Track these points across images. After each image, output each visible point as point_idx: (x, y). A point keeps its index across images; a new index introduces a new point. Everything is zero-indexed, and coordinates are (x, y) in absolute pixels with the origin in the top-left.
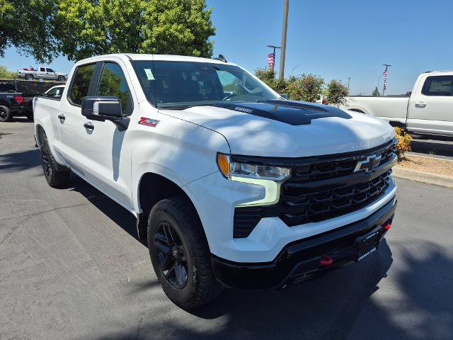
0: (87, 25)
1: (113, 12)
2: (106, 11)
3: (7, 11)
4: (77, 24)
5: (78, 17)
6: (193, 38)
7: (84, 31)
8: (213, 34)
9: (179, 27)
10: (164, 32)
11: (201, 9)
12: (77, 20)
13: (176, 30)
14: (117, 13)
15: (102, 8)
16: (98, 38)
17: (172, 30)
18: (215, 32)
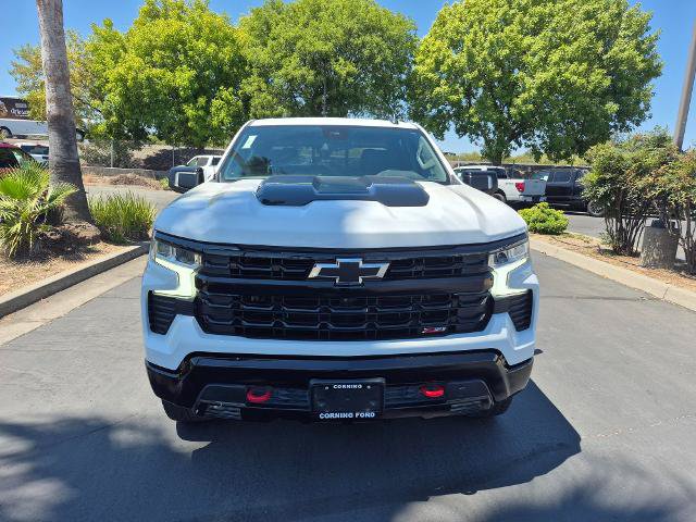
0: (442, 82)
1: (479, 59)
2: (471, 57)
3: (349, 74)
4: (430, 80)
5: (433, 71)
6: (607, 83)
7: (437, 89)
8: (657, 74)
9: (581, 69)
10: (553, 79)
11: (635, 35)
12: (430, 75)
13: (574, 73)
14: (484, 59)
15: (465, 54)
16: (455, 97)
17: (567, 75)
18: (662, 70)
